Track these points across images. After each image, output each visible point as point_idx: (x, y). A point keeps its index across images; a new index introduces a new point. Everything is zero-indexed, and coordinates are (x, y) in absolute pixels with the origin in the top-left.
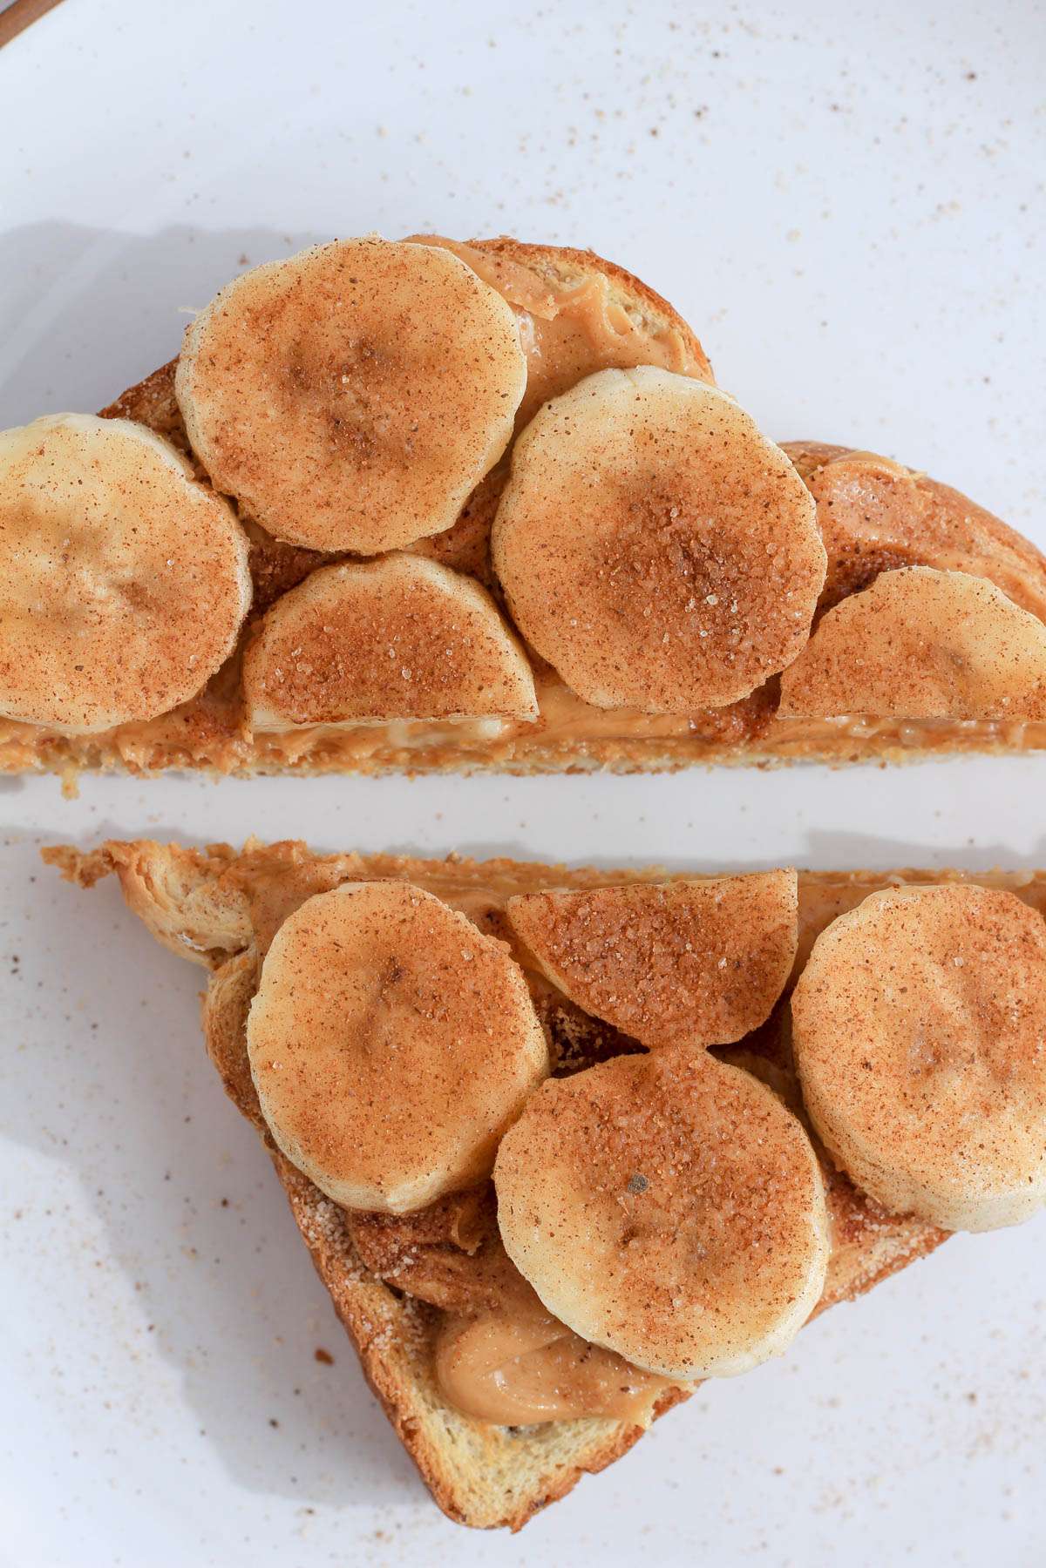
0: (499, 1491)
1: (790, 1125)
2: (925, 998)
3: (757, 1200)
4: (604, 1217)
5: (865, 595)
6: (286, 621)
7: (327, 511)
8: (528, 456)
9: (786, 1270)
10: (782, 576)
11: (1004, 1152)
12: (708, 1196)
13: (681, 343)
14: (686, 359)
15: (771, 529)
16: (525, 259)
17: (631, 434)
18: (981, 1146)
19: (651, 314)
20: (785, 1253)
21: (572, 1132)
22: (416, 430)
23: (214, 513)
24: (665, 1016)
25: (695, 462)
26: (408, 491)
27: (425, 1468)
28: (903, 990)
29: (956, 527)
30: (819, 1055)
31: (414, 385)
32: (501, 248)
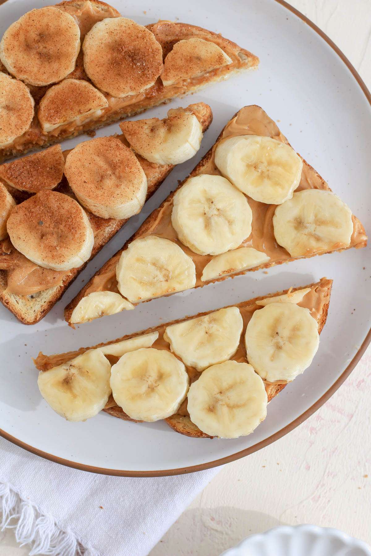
0: (32, 312)
1: (73, 201)
2: (96, 164)
3: (70, 220)
4: (35, 233)
5: (172, 52)
6: (44, 103)
7: (45, 75)
8: (86, 46)
9: (81, 234)
10: (152, 53)
11: (124, 194)
12: (58, 222)
13: (112, 11)
14: (114, 14)
15: (146, 44)
16: (70, 4)
17: (107, 33)
18: (118, 194)
19: (103, 7)
20: (80, 231)
21: (23, 216)
22: (59, 49)
23: (19, 83)
24: (38, 184)
25: (124, 35)
26: (62, 64)
27: (13, 310)
28: (90, 163)
29: (188, 30)
30: (73, 182)
31: (55, 39)
32: (64, 4)
